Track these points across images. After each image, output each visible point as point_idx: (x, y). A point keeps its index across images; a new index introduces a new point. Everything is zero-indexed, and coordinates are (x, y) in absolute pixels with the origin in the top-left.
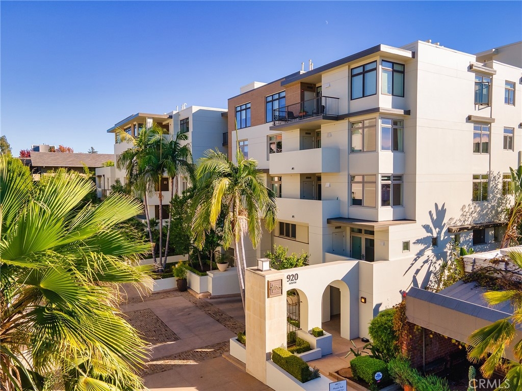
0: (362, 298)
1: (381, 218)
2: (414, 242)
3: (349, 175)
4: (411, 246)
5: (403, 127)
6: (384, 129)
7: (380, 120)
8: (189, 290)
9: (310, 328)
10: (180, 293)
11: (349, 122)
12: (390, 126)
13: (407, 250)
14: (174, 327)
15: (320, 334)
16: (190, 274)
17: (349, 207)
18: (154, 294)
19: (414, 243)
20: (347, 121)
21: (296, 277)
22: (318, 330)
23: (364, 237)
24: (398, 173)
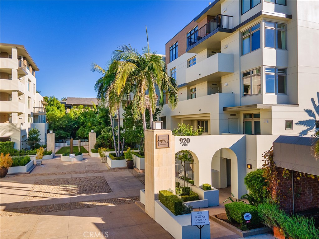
0: (248, 164)
1: (265, 102)
2: (297, 122)
3: (240, 73)
4: (294, 126)
5: (286, 30)
6: (268, 31)
7: (263, 23)
8: (134, 168)
9: (201, 184)
10: (128, 170)
11: (240, 32)
12: (273, 28)
13: (290, 128)
14: (112, 186)
15: (208, 188)
16: (136, 158)
17: (241, 98)
18: (111, 169)
19: (297, 124)
20: (239, 31)
21: (188, 141)
22: (207, 185)
23: (253, 120)
24: (282, 66)
